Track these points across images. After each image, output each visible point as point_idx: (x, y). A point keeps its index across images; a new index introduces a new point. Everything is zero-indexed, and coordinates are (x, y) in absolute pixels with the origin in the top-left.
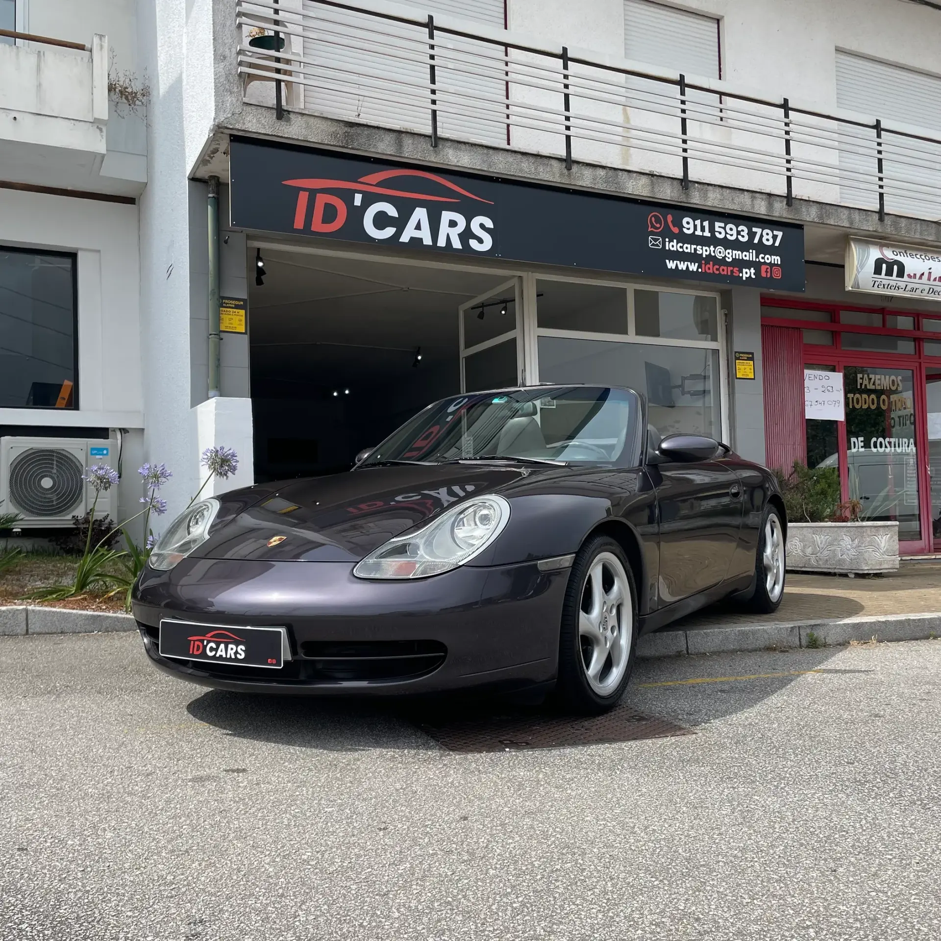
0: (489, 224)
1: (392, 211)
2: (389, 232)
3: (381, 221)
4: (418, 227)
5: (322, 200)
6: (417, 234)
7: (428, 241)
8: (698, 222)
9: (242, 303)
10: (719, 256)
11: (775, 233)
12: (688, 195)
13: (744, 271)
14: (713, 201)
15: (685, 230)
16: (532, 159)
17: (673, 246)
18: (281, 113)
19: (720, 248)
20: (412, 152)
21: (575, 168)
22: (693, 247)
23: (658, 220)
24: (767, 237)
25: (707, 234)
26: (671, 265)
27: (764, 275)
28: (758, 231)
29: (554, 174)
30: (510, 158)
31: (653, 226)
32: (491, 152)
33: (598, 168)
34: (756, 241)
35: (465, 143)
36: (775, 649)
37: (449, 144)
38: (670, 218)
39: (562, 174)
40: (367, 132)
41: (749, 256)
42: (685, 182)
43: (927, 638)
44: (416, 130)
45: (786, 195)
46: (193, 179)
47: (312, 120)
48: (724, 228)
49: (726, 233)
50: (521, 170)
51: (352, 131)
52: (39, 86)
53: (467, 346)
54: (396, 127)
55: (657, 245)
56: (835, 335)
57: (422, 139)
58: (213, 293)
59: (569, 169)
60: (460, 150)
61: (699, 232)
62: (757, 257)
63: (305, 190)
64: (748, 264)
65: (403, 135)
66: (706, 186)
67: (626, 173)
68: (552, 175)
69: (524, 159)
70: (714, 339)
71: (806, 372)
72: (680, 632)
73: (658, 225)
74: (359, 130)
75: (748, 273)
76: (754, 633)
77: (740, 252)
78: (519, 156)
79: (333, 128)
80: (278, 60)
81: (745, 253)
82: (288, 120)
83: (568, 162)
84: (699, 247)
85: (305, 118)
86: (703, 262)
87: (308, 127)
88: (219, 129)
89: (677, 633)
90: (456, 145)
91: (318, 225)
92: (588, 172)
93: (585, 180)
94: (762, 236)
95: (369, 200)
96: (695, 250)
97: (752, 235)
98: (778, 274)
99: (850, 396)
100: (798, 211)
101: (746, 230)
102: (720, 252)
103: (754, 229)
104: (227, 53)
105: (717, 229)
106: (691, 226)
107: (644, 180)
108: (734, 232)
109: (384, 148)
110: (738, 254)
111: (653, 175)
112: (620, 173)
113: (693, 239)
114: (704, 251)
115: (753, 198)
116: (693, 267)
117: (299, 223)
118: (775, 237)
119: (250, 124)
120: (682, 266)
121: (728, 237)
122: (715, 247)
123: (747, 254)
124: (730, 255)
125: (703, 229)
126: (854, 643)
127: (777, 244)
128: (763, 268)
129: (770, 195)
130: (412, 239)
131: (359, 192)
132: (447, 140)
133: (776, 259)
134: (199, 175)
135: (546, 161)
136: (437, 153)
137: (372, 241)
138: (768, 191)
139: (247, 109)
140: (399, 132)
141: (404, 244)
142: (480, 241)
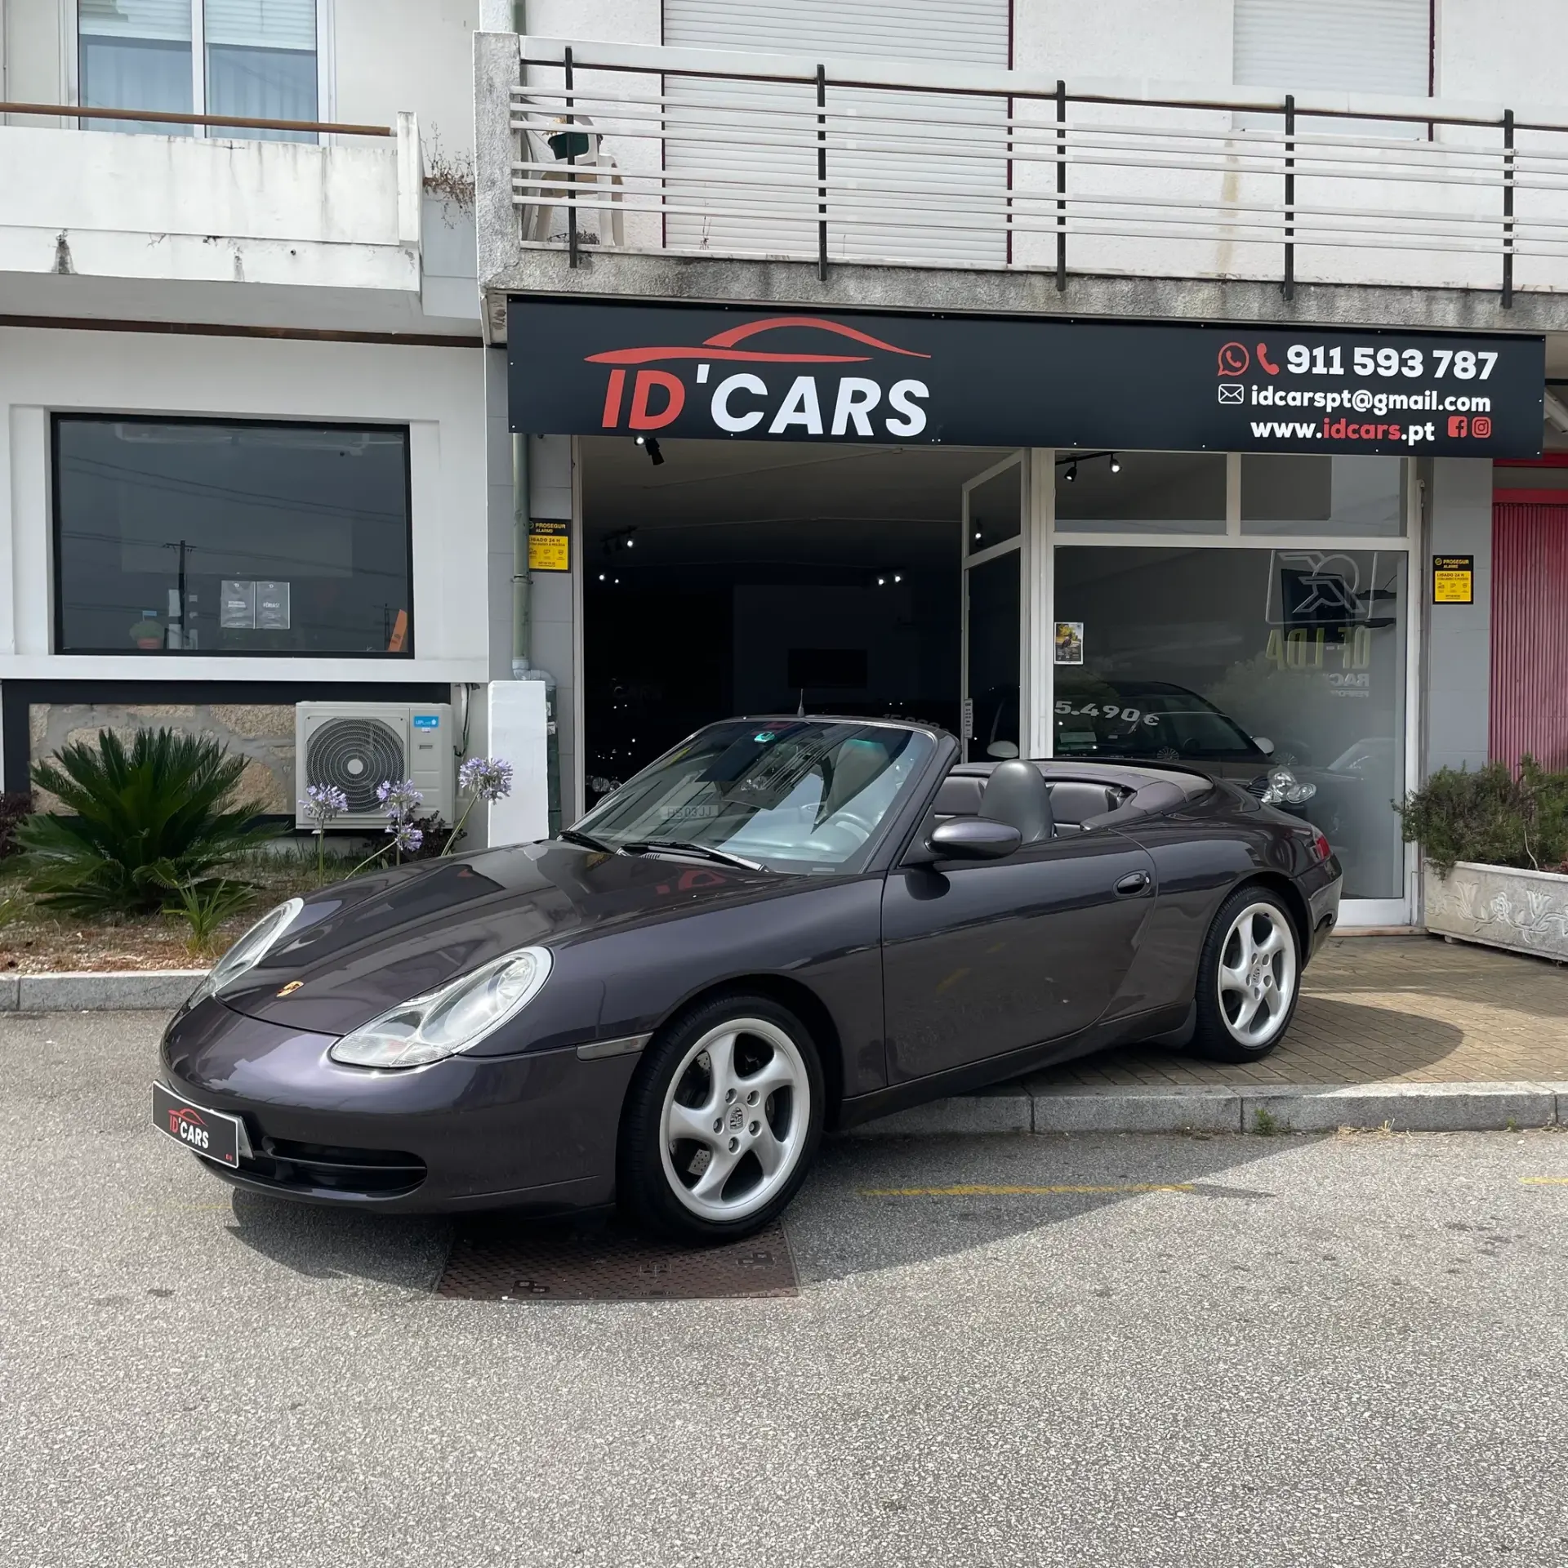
0: (921, 390)
1: (757, 386)
2: (753, 419)
3: (740, 403)
4: (800, 408)
5: (645, 380)
6: (798, 419)
7: (815, 428)
8: (1319, 352)
9: (564, 526)
10: (1361, 408)
11: (1482, 355)
12: (1293, 310)
13: (1412, 429)
14: (1346, 312)
15: (1292, 368)
16: (995, 280)
17: (1267, 397)
18: (577, 257)
19: (1364, 394)
20: (784, 290)
21: (1073, 286)
22: (1307, 395)
23: (1238, 355)
24: (1464, 364)
25: (1337, 369)
26: (1260, 430)
27: (1453, 432)
28: (1446, 355)
29: (1034, 299)
30: (956, 282)
31: (1227, 366)
32: (922, 275)
33: (1118, 281)
34: (1440, 373)
35: (876, 267)
36: (1187, 1134)
37: (849, 271)
38: (1262, 349)
39: (1049, 298)
40: (712, 268)
41: (1427, 401)
42: (1288, 287)
43: (1501, 1128)
44: (794, 255)
45: (1500, 288)
46: (491, 345)
47: (625, 262)
48: (1374, 357)
49: (1377, 365)
50: (975, 299)
51: (690, 269)
52: (325, 200)
53: (973, 550)
54: (760, 254)
55: (1235, 399)
57: (803, 270)
59: (1061, 287)
60: (868, 278)
61: (1320, 369)
62: (1441, 401)
63: (620, 367)
64: (1421, 417)
65: (772, 266)
66: (1332, 289)
67: (1172, 283)
68: (1031, 300)
69: (981, 280)
70: (1402, 532)
72: (1023, 1098)
73: (1238, 365)
74: (699, 268)
75: (1419, 433)
77: (1404, 398)
78: (972, 277)
79: (657, 269)
80: (572, 177)
81: (1414, 398)
82: (589, 265)
83: (1061, 276)
84: (1319, 396)
85: (616, 259)
86: (1327, 420)
87: (619, 273)
88: (490, 292)
89: (1016, 1099)
90: (860, 272)
91: (639, 420)
92: (1098, 290)
93: (1094, 302)
94: (1452, 364)
95: (720, 372)
96: (1312, 400)
97: (1431, 364)
98: (1482, 431)
100: (1527, 313)
101: (1419, 356)
102: (1361, 401)
103: (1437, 354)
104: (497, 175)
105: (1358, 359)
106: (1305, 360)
107: (1208, 291)
108: (1394, 362)
109: (742, 289)
110: (1400, 401)
111: (1225, 281)
112: (1161, 284)
113: (1309, 382)
114: (1328, 401)
115: (1430, 301)
116: (1305, 431)
117: (610, 420)
118: (1480, 364)
119: (531, 280)
120: (1283, 431)
121: (1381, 371)
122: (1352, 392)
123: (1420, 399)
124: (1382, 404)
125: (1328, 362)
126: (1344, 1130)
127: (1485, 375)
128: (1453, 422)
129: (1466, 291)
130: (789, 427)
131: (704, 361)
132: (846, 265)
133: (1483, 403)
134: (497, 339)
135: (1020, 279)
136: (828, 290)
137: (724, 435)
138: (1462, 285)
139: (528, 256)
140: (765, 262)
141: (776, 437)
142: (905, 420)
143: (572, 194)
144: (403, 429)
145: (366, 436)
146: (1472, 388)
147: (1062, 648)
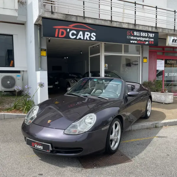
0: (95, 34)
1: (75, 32)
2: (75, 37)
3: (73, 34)
4: (80, 36)
5: (61, 30)
6: (80, 37)
7: (82, 38)
8: (137, 33)
9: (45, 50)
10: (141, 40)
12: (135, 27)
14: (141, 28)
15: (135, 34)
16: (104, 21)
17: (132, 38)
18: (52, 13)
19: (141, 38)
20: (79, 20)
21: (113, 22)
23: (129, 33)
24: (151, 35)
25: (139, 35)
26: (131, 42)
27: (150, 43)
30: (100, 21)
32: (95, 19)
33: (118, 22)
34: (149, 36)
35: (90, 18)
36: (148, 129)
37: (87, 18)
38: (132, 32)
39: (110, 24)
40: (70, 16)
41: (147, 39)
42: (135, 25)
44: (80, 15)
45: (155, 27)
46: (35, 24)
47: (59, 14)
50: (102, 23)
51: (67, 16)
53: (90, 55)
54: (76, 15)
55: (129, 38)
56: (163, 53)
57: (81, 17)
58: (39, 48)
61: (137, 35)
62: (149, 39)
63: (57, 28)
64: (147, 41)
66: (139, 25)
68: (108, 24)
70: (139, 54)
71: (157, 60)
75: (147, 43)
76: (144, 125)
79: (63, 15)
82: (54, 14)
83: (111, 21)
84: (137, 38)
85: (57, 14)
86: (138, 41)
87: (58, 16)
88: (39, 16)
91: (60, 36)
92: (115, 23)
93: (115, 25)
95: (71, 30)
97: (148, 35)
98: (153, 43)
99: (166, 65)
100: (157, 30)
103: (149, 34)
105: (141, 34)
106: (136, 33)
107: (127, 24)
108: (144, 35)
109: (74, 19)
110: (145, 39)
111: (128, 23)
112: (122, 23)
113: (136, 36)
114: (138, 39)
115: (149, 27)
116: (136, 42)
117: (56, 36)
118: (153, 35)
119: (46, 15)
120: (134, 42)
124: (143, 39)
125: (138, 34)
127: (153, 37)
128: (150, 42)
129: (152, 27)
130: (79, 38)
131: (69, 29)
132: (87, 17)
133: (153, 40)
134: (36, 24)
135: (107, 21)
136: (84, 20)
137: (71, 39)
138: (152, 26)
139: (45, 12)
140: (77, 16)
141: (78, 39)
142: (93, 38)
143: (52, 4)
144: (12, 36)
145: (5, 36)
146: (152, 38)
147: (105, 67)
